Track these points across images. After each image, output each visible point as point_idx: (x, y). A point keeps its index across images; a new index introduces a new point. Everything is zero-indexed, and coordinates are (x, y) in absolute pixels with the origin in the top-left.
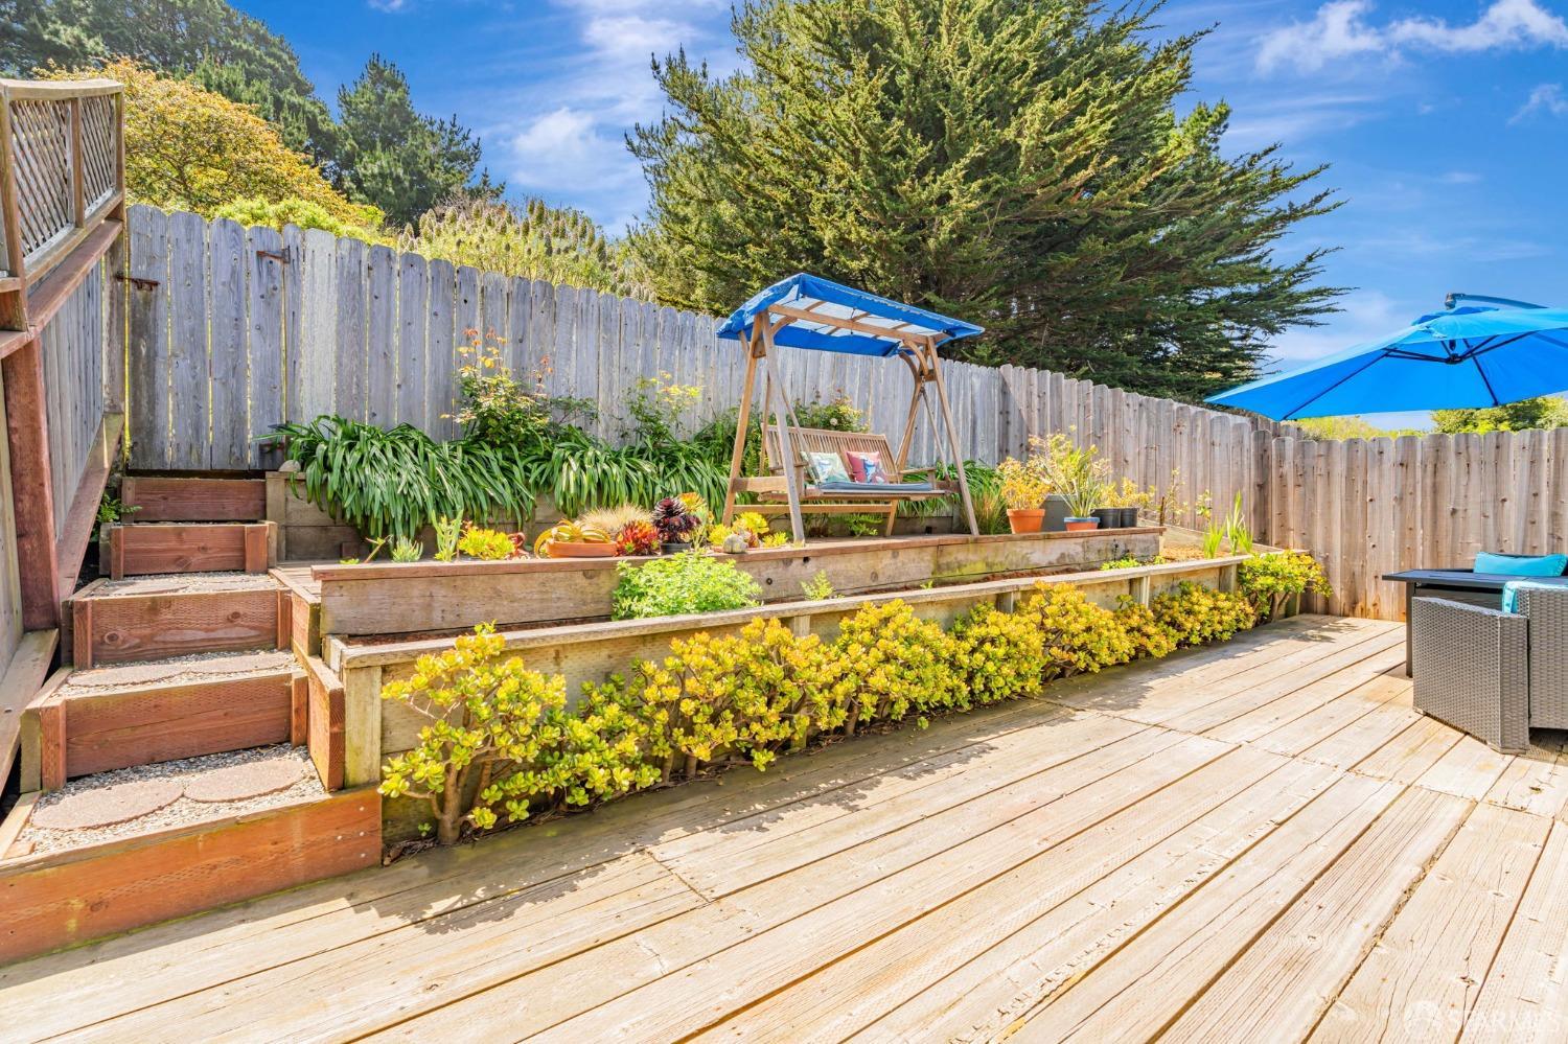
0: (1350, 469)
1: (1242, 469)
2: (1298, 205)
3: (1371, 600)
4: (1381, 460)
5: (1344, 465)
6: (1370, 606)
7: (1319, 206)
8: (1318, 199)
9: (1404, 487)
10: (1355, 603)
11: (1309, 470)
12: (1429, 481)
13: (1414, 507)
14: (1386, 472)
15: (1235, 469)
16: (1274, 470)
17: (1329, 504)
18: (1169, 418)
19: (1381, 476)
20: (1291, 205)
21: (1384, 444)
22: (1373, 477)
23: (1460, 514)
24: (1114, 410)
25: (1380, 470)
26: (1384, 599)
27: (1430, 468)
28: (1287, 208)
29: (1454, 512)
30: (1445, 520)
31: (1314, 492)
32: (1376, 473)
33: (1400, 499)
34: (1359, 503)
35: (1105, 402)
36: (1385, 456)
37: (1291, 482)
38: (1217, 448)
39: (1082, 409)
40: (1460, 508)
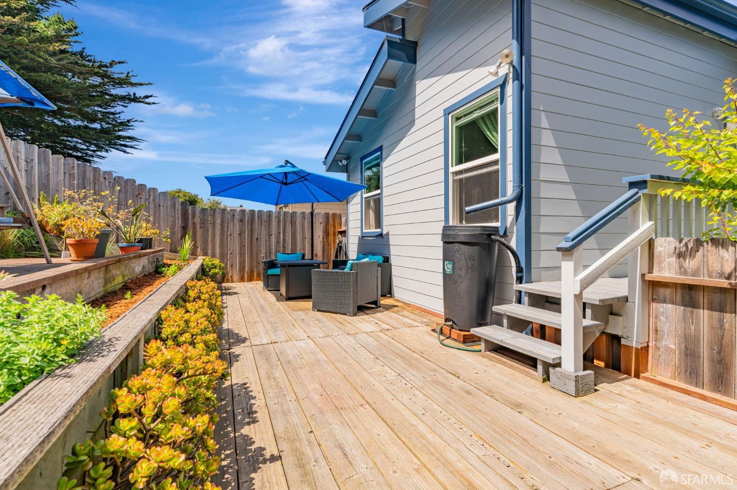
0: (222, 222)
1: (175, 219)
2: (138, 95)
3: (230, 275)
4: (233, 219)
5: (220, 219)
6: (229, 278)
7: (147, 100)
8: (147, 97)
9: (242, 229)
10: (224, 277)
11: (206, 221)
12: (249, 227)
13: (245, 237)
14: (235, 223)
15: (171, 219)
16: (190, 221)
17: (214, 236)
18: (133, 189)
19: (234, 225)
20: (134, 94)
21: (235, 212)
22: (231, 225)
23: (259, 240)
24: (94, 180)
25: (233, 222)
26: (235, 274)
27: (250, 223)
28: (132, 95)
29: (257, 239)
30: (255, 242)
31: (208, 231)
32: (232, 224)
33: (240, 234)
34: (226, 236)
35: (87, 173)
36: (235, 216)
37: (198, 226)
38: (161, 208)
39: (67, 176)
40: (259, 238)
